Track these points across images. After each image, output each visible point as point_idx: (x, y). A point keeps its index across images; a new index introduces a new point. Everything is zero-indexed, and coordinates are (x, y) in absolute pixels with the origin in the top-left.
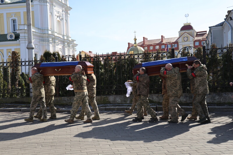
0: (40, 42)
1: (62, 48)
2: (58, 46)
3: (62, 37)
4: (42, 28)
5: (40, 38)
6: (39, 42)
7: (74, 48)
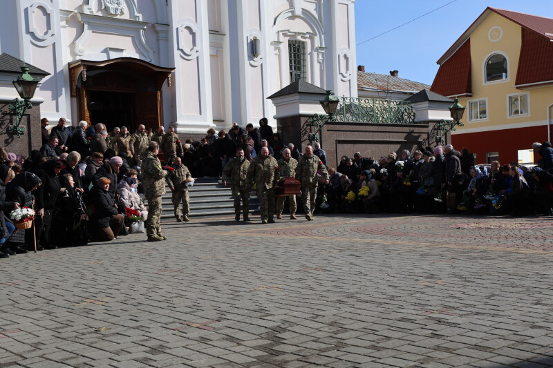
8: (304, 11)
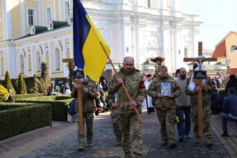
0: (110, 25)
1: (156, 31)
2: (144, 27)
3: (159, 12)
4: (113, 3)
5: (110, 19)
6: (108, 25)
7: (193, 28)
8: (188, 41)
